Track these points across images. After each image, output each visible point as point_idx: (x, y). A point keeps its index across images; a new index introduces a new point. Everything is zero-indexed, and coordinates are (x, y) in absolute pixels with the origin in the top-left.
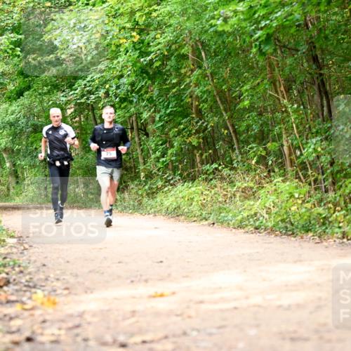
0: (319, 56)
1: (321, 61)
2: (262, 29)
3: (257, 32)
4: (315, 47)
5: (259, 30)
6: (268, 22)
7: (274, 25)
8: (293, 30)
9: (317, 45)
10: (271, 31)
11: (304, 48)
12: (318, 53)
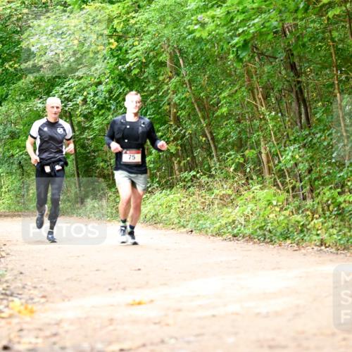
0: (297, 64)
1: (298, 68)
2: (239, 35)
3: (234, 38)
4: (292, 55)
5: (236, 36)
6: (246, 28)
7: (251, 31)
8: (270, 37)
9: (295, 53)
10: (248, 37)
11: (281, 55)
12: (296, 60)
